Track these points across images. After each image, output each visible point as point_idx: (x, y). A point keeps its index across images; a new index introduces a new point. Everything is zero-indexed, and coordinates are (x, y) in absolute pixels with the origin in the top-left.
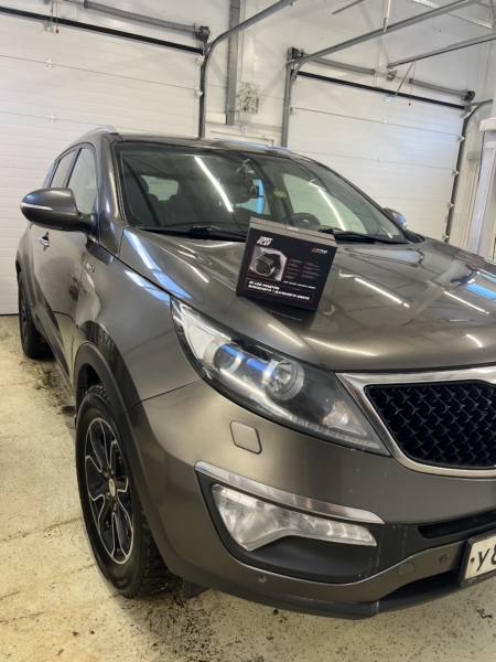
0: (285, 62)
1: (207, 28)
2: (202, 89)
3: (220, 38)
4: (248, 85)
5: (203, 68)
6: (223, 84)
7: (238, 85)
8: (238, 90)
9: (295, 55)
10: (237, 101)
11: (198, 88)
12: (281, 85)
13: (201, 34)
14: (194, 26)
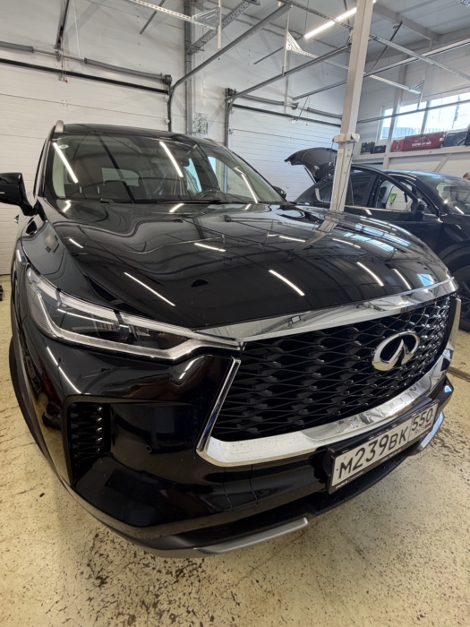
0: (224, 98)
1: (170, 76)
2: (169, 118)
3: (178, 82)
4: (200, 114)
5: (169, 103)
6: (183, 115)
7: (193, 114)
8: (193, 118)
9: (230, 93)
10: (193, 125)
11: (166, 117)
12: (222, 114)
13: (166, 80)
14: (161, 75)
